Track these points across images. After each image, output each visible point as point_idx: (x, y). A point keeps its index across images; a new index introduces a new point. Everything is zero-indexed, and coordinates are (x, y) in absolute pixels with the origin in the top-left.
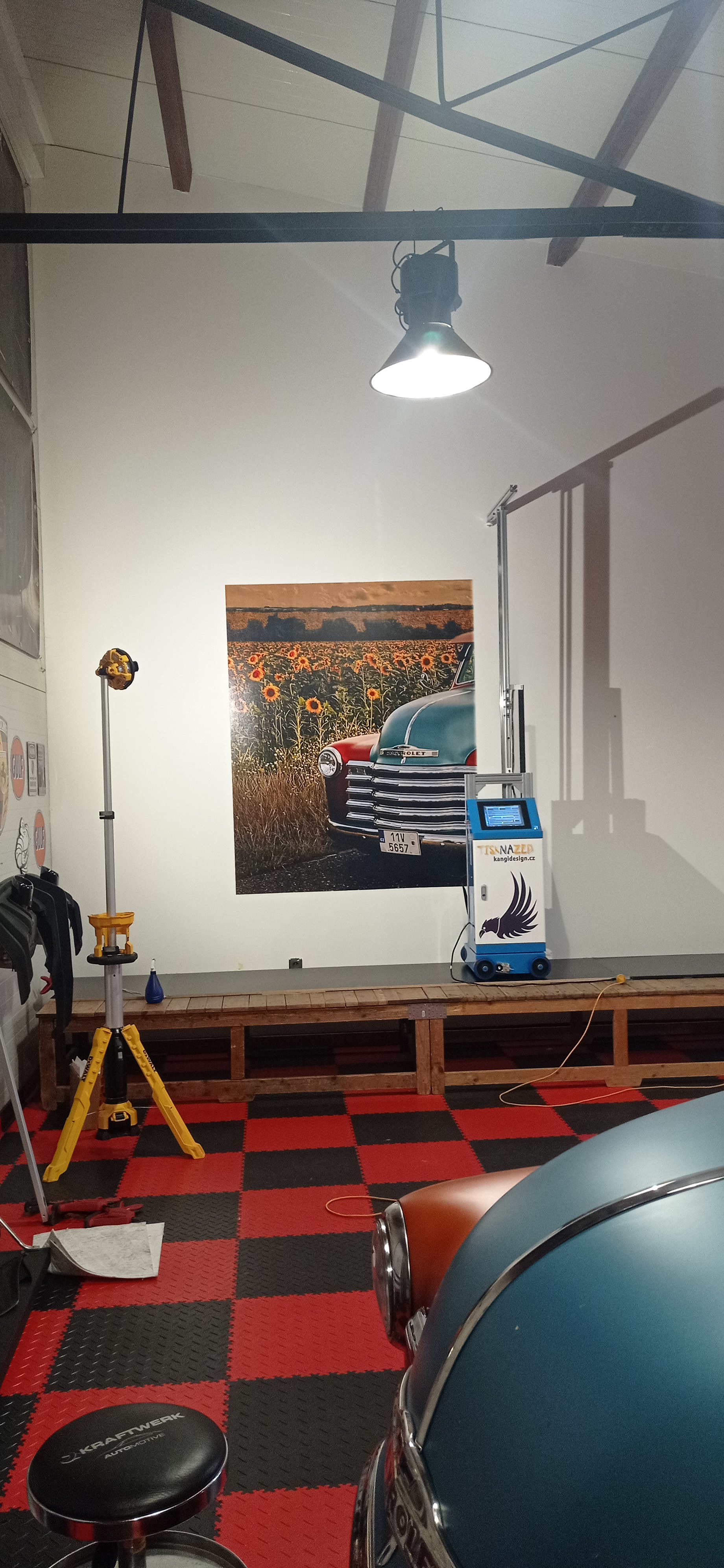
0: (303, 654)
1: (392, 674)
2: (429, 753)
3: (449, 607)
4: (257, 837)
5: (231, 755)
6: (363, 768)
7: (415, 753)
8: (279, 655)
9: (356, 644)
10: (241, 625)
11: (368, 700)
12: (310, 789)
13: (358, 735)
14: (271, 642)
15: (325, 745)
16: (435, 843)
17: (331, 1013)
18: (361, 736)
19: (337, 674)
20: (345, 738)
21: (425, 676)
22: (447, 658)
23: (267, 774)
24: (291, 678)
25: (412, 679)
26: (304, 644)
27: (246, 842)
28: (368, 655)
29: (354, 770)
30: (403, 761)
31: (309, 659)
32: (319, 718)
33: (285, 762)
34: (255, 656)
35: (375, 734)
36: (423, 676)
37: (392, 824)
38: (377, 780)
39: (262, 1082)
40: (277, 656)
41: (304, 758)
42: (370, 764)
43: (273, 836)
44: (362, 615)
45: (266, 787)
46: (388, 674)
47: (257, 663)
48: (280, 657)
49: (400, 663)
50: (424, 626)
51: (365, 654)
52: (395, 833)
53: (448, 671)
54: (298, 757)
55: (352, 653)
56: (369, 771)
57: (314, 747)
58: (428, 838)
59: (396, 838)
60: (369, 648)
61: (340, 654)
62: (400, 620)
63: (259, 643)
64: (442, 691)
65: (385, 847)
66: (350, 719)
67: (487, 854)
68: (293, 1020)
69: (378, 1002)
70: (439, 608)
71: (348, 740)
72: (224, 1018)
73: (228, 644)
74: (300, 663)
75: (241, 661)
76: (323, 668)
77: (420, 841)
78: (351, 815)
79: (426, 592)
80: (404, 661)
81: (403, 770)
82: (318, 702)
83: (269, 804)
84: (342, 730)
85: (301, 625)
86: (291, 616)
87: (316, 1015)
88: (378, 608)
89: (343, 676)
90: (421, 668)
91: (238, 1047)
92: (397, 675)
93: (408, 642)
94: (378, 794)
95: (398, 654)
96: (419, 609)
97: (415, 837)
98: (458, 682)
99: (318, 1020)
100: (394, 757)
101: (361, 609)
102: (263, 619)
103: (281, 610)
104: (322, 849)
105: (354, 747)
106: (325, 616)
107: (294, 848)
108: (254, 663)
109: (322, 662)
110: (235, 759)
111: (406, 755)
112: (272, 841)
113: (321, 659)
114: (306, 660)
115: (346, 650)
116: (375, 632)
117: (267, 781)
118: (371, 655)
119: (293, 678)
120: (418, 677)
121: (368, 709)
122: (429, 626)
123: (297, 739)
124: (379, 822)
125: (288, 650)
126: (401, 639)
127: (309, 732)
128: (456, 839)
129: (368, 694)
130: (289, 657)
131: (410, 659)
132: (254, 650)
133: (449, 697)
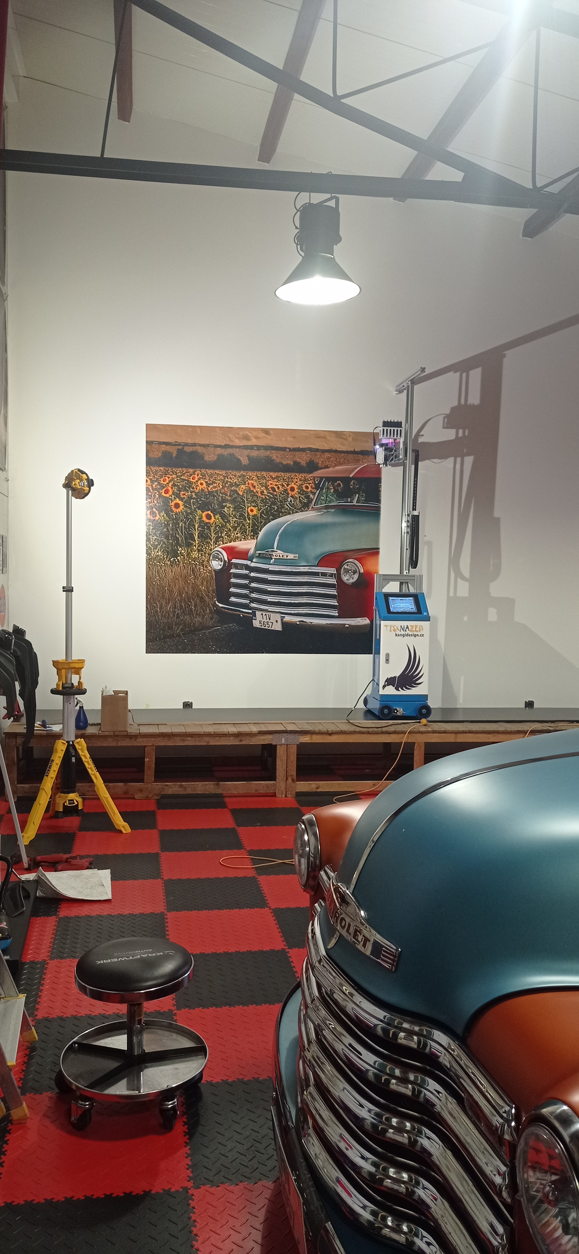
0: (202, 478)
1: (267, 497)
2: (291, 556)
3: (310, 449)
4: (163, 612)
5: (146, 551)
6: (243, 565)
7: (281, 555)
8: (184, 478)
9: (241, 473)
10: (157, 454)
11: (248, 515)
12: (203, 579)
13: (241, 541)
14: (178, 468)
15: (216, 547)
16: (292, 622)
17: (218, 738)
18: (242, 542)
19: (226, 495)
20: (231, 542)
21: (291, 499)
22: (307, 487)
23: (172, 566)
24: (192, 496)
25: (281, 501)
26: (203, 471)
27: (155, 615)
28: (250, 482)
29: (237, 566)
30: (272, 561)
31: (206, 482)
32: (212, 526)
33: (186, 557)
34: (166, 478)
35: (253, 541)
36: (289, 499)
37: (262, 607)
38: (252, 574)
39: (166, 785)
40: (182, 479)
41: (200, 555)
42: (248, 563)
43: (175, 612)
44: (246, 452)
45: (170, 575)
46: (264, 497)
47: (167, 483)
48: (185, 480)
49: (273, 489)
50: (292, 463)
51: (247, 481)
52: (264, 614)
53: (308, 497)
54: (195, 554)
55: (238, 479)
56: (247, 567)
57: (207, 548)
58: (287, 618)
59: (265, 617)
60: (250, 476)
61: (230, 480)
62: (274, 457)
63: (169, 468)
64: (302, 511)
65: (256, 624)
66: (235, 528)
67: (391, 631)
68: (190, 742)
69: (252, 731)
70: (303, 450)
71: (232, 544)
72: (141, 740)
73: (146, 467)
74: (199, 485)
75: (155, 481)
76: (216, 489)
77: (282, 620)
78: (233, 599)
79: (294, 437)
80: (276, 487)
81: (271, 568)
82: (212, 514)
83: (172, 588)
84: (229, 536)
85: (201, 457)
86: (194, 450)
87: (207, 739)
88: (259, 448)
89: (231, 496)
90: (288, 494)
91: (150, 761)
92: (270, 498)
93: (279, 474)
94: (253, 585)
95: (272, 483)
96: (288, 450)
97: (278, 617)
98: (314, 506)
99: (208, 743)
100: (266, 558)
101: (246, 447)
102: (173, 450)
103: (187, 445)
104: (210, 623)
105: (236, 550)
106: (219, 451)
107: (190, 621)
108: (165, 483)
109: (215, 485)
110: (148, 554)
111: (275, 557)
112: (174, 616)
113: (215, 483)
114: (204, 483)
115: (234, 477)
116: (258, 465)
117: (172, 571)
118: (252, 482)
119: (194, 496)
120: (285, 500)
121: (248, 522)
122: (296, 463)
123: (195, 541)
124: (253, 605)
125: (191, 475)
126: (275, 471)
127: (204, 537)
128: (308, 620)
129: (249, 510)
130: (191, 480)
131: (280, 487)
132: (166, 473)
133: (308, 516)
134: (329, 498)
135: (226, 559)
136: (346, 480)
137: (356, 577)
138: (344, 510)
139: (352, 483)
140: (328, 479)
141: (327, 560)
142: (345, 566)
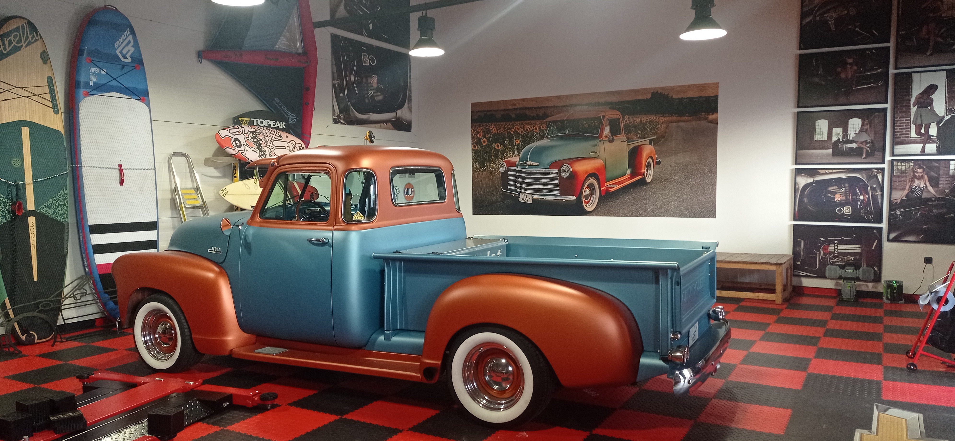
0: (495, 127)
1: (524, 134)
2: (536, 164)
3: (544, 107)
6: (513, 169)
8: (487, 128)
9: (512, 123)
10: (476, 117)
11: (516, 144)
12: (497, 177)
13: (512, 157)
14: (484, 123)
15: (501, 161)
16: (537, 198)
19: (506, 134)
22: (543, 127)
23: (483, 171)
25: (530, 136)
26: (495, 123)
27: (477, 196)
29: (511, 170)
30: (527, 167)
31: (497, 129)
32: (499, 151)
33: (489, 167)
34: (480, 128)
35: (518, 157)
36: (535, 135)
37: (523, 191)
38: (518, 174)
41: (494, 166)
42: (516, 168)
43: (484, 194)
44: (514, 112)
47: (480, 131)
49: (527, 129)
50: (535, 115)
51: (515, 126)
52: (524, 194)
53: (543, 132)
55: (511, 126)
56: (516, 171)
57: (498, 162)
58: (535, 197)
59: (524, 196)
60: (516, 124)
61: (507, 127)
62: (527, 113)
63: (481, 124)
64: (541, 140)
65: (520, 200)
66: (510, 151)
70: (541, 108)
71: (509, 159)
73: (472, 124)
74: (494, 130)
75: (475, 131)
76: (501, 132)
77: (532, 198)
78: (509, 187)
79: (536, 102)
81: (527, 171)
82: (499, 145)
83: (483, 183)
84: (507, 155)
85: (495, 116)
86: (491, 113)
88: (520, 109)
90: (534, 131)
92: (526, 134)
93: (531, 122)
94: (519, 180)
95: (526, 126)
97: (531, 195)
98: (547, 137)
100: (524, 166)
101: (514, 109)
102: (482, 114)
103: (488, 111)
104: (499, 200)
105: (510, 162)
107: (491, 199)
110: (473, 166)
112: (484, 196)
113: (500, 129)
115: (509, 125)
119: (491, 136)
120: (533, 135)
121: (515, 147)
122: (537, 115)
123: (492, 159)
124: (518, 190)
125: (490, 126)
126: (527, 120)
127: (496, 156)
128: (545, 198)
129: (516, 141)
130: (490, 128)
131: (530, 128)
132: (480, 126)
133: (544, 142)
134: (554, 132)
135: (506, 167)
136: (562, 122)
137: (568, 173)
138: (561, 138)
139: (565, 123)
140: (554, 122)
141: (553, 165)
142: (563, 168)
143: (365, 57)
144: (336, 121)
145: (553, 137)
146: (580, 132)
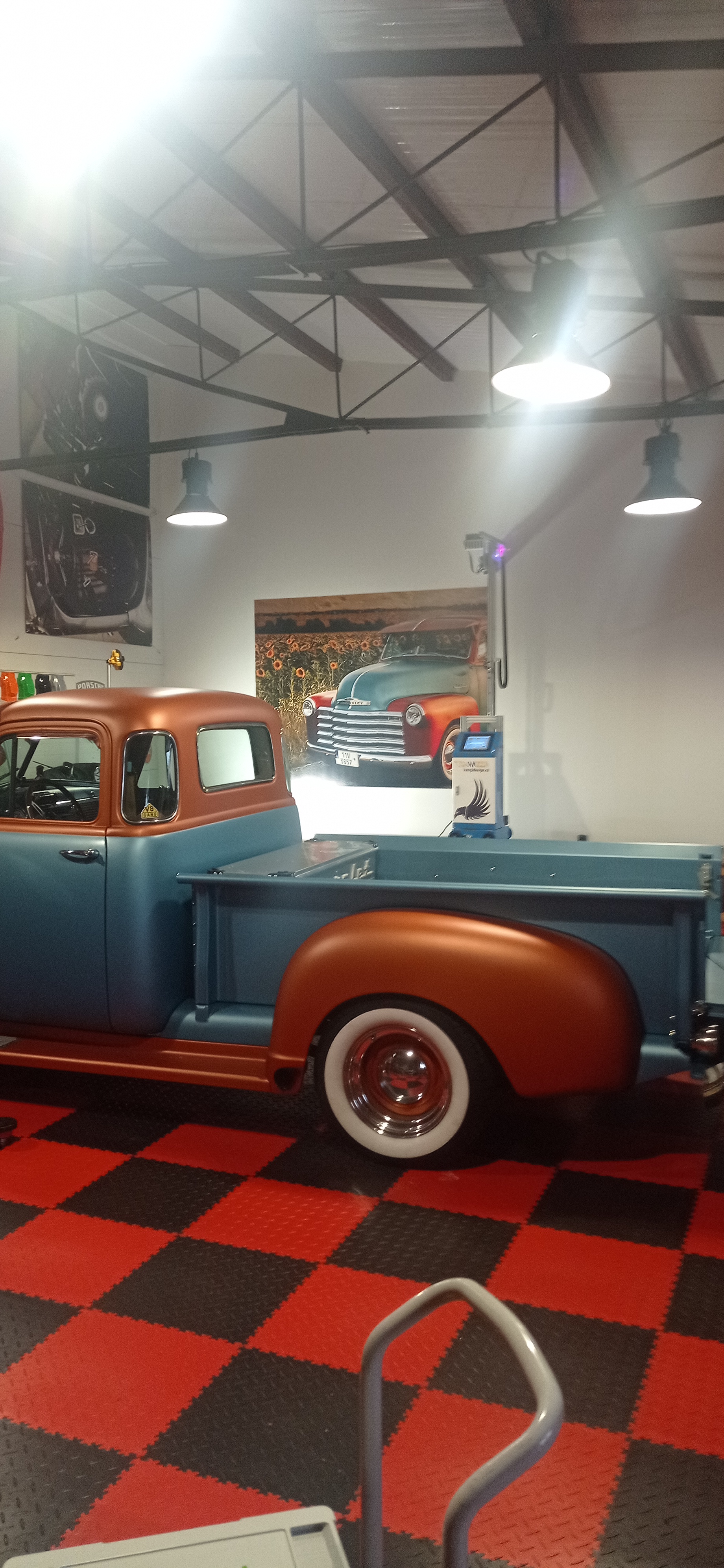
0: (295, 641)
1: (345, 653)
2: (365, 703)
3: (379, 610)
6: (327, 711)
7: (357, 703)
8: (283, 641)
9: (324, 634)
10: (262, 624)
11: (331, 669)
12: (298, 724)
13: (325, 691)
14: (276, 634)
15: (307, 697)
16: (367, 759)
18: (327, 692)
19: (314, 654)
21: (364, 654)
22: (376, 643)
24: (288, 656)
25: (356, 656)
26: (296, 635)
28: (331, 641)
29: (323, 712)
30: (350, 708)
31: (298, 644)
32: (303, 680)
33: (285, 707)
34: (269, 642)
35: (334, 691)
36: (362, 654)
37: (343, 747)
38: (335, 719)
40: (281, 643)
41: (295, 705)
42: (331, 709)
44: (328, 617)
46: (342, 653)
47: (270, 647)
48: (283, 643)
49: (349, 646)
50: (364, 623)
51: (329, 641)
52: (345, 752)
53: (377, 651)
54: (291, 704)
55: (322, 640)
56: (330, 713)
57: (301, 698)
58: (363, 757)
59: (345, 755)
60: (331, 637)
61: (316, 641)
62: (350, 619)
63: (272, 635)
64: (373, 664)
65: (339, 761)
66: (320, 681)
70: (372, 611)
71: (319, 694)
73: (256, 635)
74: (294, 646)
75: (262, 646)
76: (307, 649)
77: (359, 758)
78: (320, 740)
79: (365, 601)
80: (351, 644)
81: (350, 713)
82: (303, 670)
84: (316, 688)
85: (295, 623)
86: (289, 618)
88: (338, 612)
89: (317, 654)
90: (361, 649)
92: (347, 654)
93: (355, 633)
94: (335, 728)
95: (348, 641)
96: (361, 612)
97: (355, 755)
98: (382, 658)
100: (345, 705)
101: (328, 613)
102: (274, 620)
103: (284, 614)
104: (304, 761)
105: (322, 699)
106: (307, 617)
109: (305, 646)
111: (351, 704)
113: (305, 644)
115: (319, 638)
118: (333, 641)
119: (290, 656)
120: (359, 655)
121: (330, 675)
122: (368, 623)
123: (291, 693)
124: (335, 745)
125: (287, 639)
126: (350, 631)
127: (298, 689)
128: (380, 758)
129: (331, 665)
130: (288, 643)
131: (355, 644)
132: (269, 639)
133: (378, 667)
134: (395, 651)
135: (314, 707)
136: (408, 634)
137: (419, 719)
138: (408, 661)
139: (413, 637)
140: (395, 635)
141: (394, 705)
142: (409, 710)
143: (77, 520)
144: (31, 630)
145: (392, 659)
146: (437, 651)
